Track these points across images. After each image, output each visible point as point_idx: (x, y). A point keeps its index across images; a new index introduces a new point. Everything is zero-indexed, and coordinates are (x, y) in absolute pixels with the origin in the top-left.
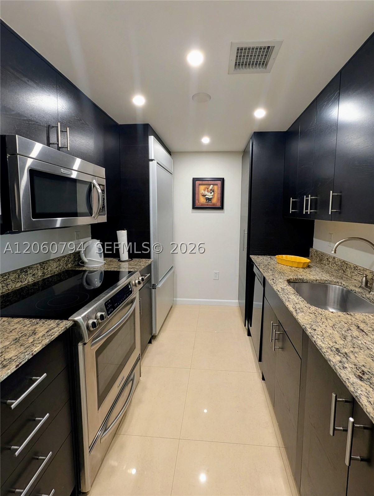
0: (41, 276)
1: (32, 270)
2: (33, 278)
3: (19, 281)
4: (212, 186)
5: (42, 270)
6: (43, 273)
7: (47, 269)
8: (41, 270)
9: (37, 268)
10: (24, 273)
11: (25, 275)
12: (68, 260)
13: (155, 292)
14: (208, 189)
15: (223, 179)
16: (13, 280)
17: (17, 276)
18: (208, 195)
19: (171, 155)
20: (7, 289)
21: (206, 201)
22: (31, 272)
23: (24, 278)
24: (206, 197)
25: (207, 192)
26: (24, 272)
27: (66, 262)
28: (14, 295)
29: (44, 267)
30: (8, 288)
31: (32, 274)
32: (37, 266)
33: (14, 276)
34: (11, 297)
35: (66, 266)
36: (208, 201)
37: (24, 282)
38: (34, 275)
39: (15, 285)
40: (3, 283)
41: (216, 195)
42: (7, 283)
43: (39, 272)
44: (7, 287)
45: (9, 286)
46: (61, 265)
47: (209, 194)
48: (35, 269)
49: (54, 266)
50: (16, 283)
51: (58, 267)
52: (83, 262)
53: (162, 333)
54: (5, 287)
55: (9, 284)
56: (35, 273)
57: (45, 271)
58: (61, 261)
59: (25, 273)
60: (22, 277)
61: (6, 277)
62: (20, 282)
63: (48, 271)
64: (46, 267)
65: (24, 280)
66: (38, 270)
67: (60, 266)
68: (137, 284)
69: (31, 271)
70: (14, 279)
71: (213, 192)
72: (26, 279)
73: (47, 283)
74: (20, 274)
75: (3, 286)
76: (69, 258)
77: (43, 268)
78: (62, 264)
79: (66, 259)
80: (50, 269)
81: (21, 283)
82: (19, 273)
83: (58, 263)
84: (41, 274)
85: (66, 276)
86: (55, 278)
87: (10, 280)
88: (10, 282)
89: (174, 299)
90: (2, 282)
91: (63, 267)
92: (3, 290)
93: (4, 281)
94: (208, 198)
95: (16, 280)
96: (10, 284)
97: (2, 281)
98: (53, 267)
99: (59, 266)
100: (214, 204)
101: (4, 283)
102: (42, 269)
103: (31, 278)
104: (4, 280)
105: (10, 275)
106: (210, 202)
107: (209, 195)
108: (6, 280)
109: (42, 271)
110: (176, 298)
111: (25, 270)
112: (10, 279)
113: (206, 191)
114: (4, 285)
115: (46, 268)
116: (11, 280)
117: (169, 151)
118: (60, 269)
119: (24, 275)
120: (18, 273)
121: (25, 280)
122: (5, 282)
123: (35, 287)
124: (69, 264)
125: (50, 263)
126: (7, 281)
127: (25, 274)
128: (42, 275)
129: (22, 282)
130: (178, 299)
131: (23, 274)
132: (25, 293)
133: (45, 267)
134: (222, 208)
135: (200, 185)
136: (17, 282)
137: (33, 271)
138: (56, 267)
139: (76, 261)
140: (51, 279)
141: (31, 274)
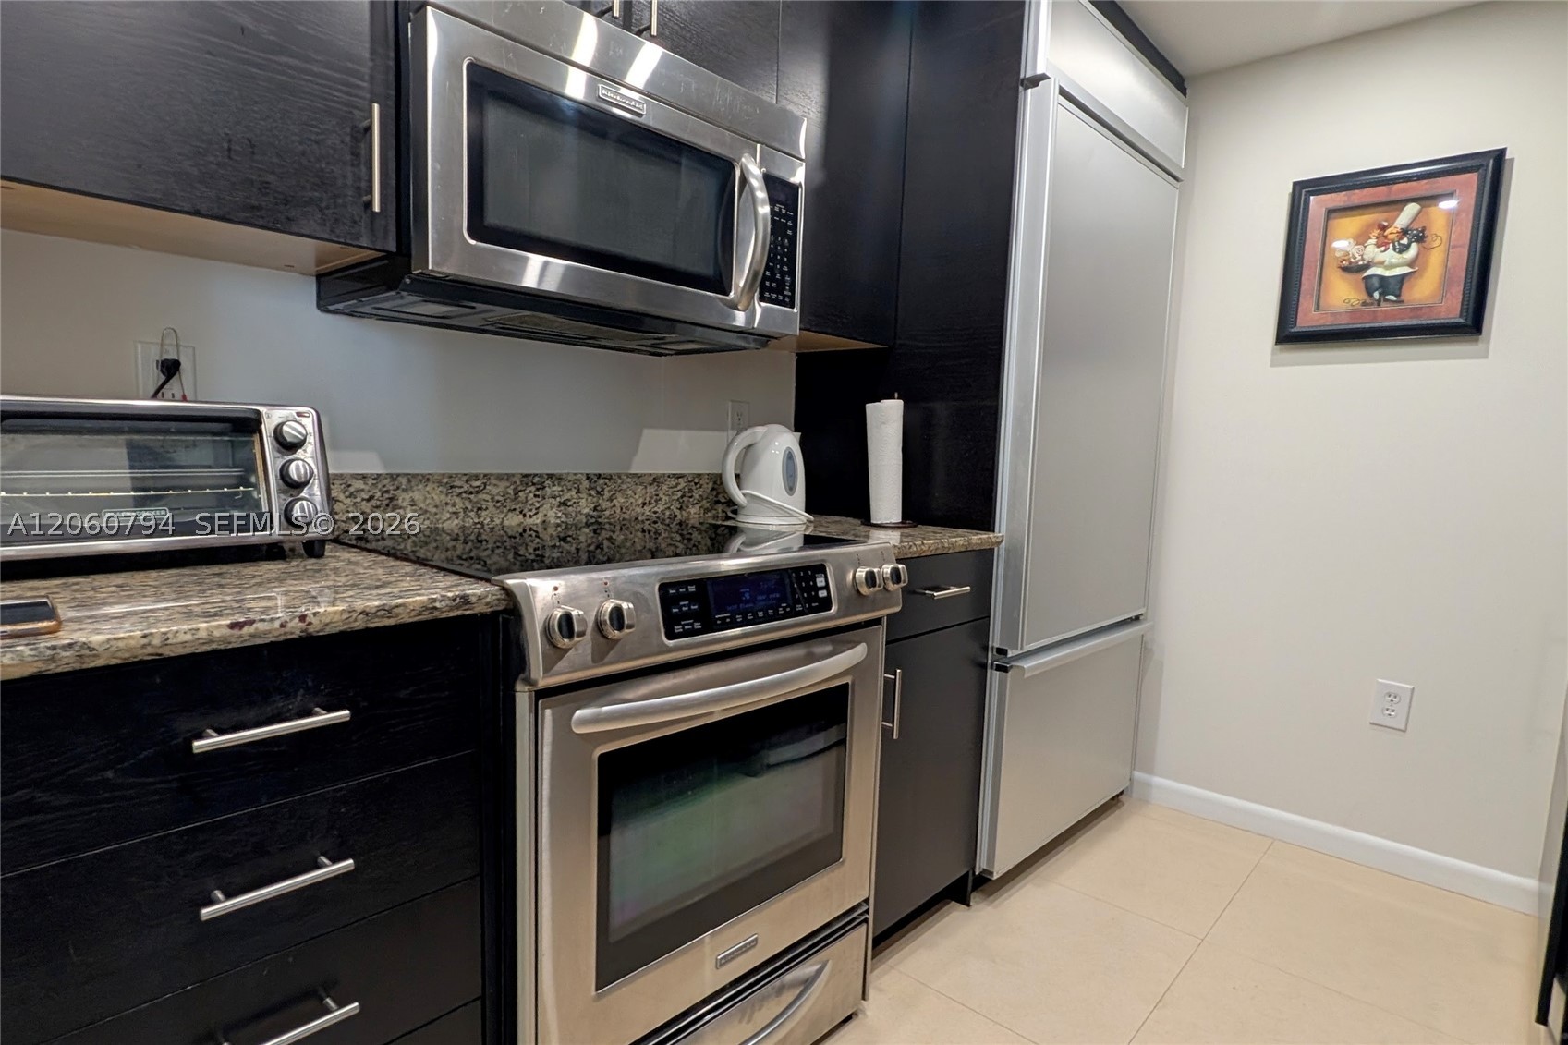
0: (587, 515)
1: (559, 485)
2: (560, 514)
3: (515, 510)
4: (1412, 208)
5: (594, 497)
6: (595, 509)
7: (611, 500)
8: (590, 495)
9: (576, 486)
10: (533, 488)
11: (535, 496)
12: (691, 491)
13: (1002, 684)
14: (1384, 228)
15: (1499, 157)
16: (497, 498)
17: (510, 491)
18: (1381, 264)
19: (1185, 94)
20: (476, 521)
21: (1364, 297)
22: (556, 493)
23: (532, 504)
24: (1369, 272)
25: (1378, 246)
26: (534, 484)
27: (682, 497)
28: (498, 547)
29: (599, 489)
30: (482, 519)
31: (558, 499)
32: (576, 480)
33: (500, 489)
34: (487, 549)
35: (681, 509)
36: (1376, 295)
37: (531, 517)
38: (564, 504)
39: (503, 519)
40: (466, 499)
41: (1436, 259)
42: (477, 502)
43: (584, 500)
44: (479, 517)
45: (484, 513)
46: (661, 499)
47: (1390, 256)
48: (569, 485)
49: (637, 497)
50: (505, 510)
51: (650, 503)
52: (731, 503)
53: (1028, 887)
54: (472, 514)
55: (484, 507)
56: (569, 500)
57: (604, 504)
58: (665, 487)
59: (538, 489)
60: (527, 501)
61: (478, 483)
62: (517, 512)
63: (614, 506)
64: (609, 491)
65: (531, 510)
66: (578, 492)
67: (656, 501)
68: (861, 583)
69: (555, 488)
70: (501, 498)
71: (1420, 238)
72: (537, 509)
73: (608, 547)
74: (520, 488)
75: (467, 508)
76: (696, 484)
77: (598, 493)
78: (664, 498)
79: (683, 485)
80: (620, 500)
81: (521, 516)
82: (518, 483)
83: (652, 489)
84: (586, 511)
85: (678, 544)
86: (636, 539)
87: (488, 497)
88: (487, 501)
89: (1137, 774)
90: (464, 495)
91: (669, 508)
92: (467, 520)
93: (471, 493)
94: (1382, 278)
95: (505, 500)
96: (487, 509)
97: (465, 492)
98: (632, 500)
99: (653, 501)
100: (1416, 310)
101: (471, 501)
102: (593, 492)
103: (554, 510)
104: (471, 489)
105: (489, 479)
106: (1392, 298)
107: (1389, 262)
108: (478, 492)
109: (595, 500)
110: (1151, 771)
111: (536, 479)
112: (487, 493)
113: (1373, 241)
114: (470, 508)
115: (607, 495)
116: (492, 499)
117: (1177, 73)
118: (655, 512)
119: (532, 495)
120: (515, 482)
121: (534, 511)
122: (472, 497)
123: (566, 546)
124: (694, 504)
125: (622, 483)
126: (482, 496)
127: (537, 493)
128: (591, 513)
129: (525, 516)
130: (1157, 780)
131: (530, 492)
132: (530, 554)
133: (603, 490)
134: (1471, 323)
135: (1331, 213)
136: (510, 510)
137: (562, 491)
138: (644, 504)
139: (718, 502)
140: (622, 537)
141: (555, 497)
